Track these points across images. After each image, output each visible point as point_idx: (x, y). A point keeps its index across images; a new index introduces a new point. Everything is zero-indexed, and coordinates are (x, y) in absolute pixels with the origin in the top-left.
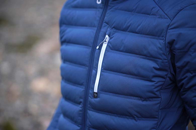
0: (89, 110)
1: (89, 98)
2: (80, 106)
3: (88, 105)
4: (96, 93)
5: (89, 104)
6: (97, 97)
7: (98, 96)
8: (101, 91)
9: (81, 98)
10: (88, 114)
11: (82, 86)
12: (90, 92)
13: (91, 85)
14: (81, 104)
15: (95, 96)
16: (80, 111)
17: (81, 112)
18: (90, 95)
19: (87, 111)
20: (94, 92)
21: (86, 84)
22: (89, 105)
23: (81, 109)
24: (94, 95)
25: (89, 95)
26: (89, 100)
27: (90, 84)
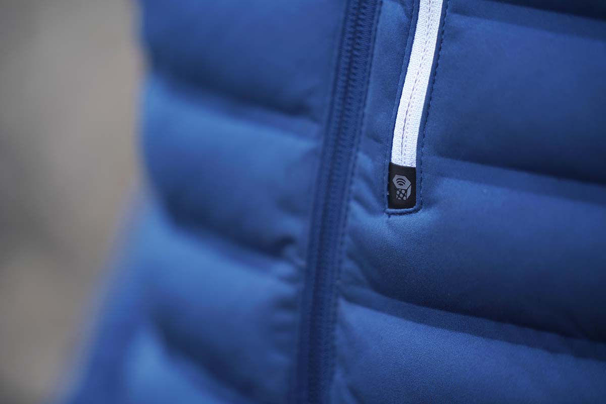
0: (352, 299)
1: (355, 207)
2: (283, 268)
3: (340, 262)
4: (409, 172)
5: (351, 256)
6: (410, 204)
7: (418, 199)
8: (441, 154)
9: (288, 205)
10: (338, 332)
11: (300, 123)
12: (364, 161)
13: (367, 111)
14: (290, 251)
15: (399, 196)
16: (285, 304)
17: (286, 317)
18: (359, 186)
19: (336, 305)
20: (391, 165)
21: (332, 103)
22: (349, 265)
23: (287, 290)
24: (390, 186)
25: (354, 188)
26: (350, 221)
27: (362, 102)
